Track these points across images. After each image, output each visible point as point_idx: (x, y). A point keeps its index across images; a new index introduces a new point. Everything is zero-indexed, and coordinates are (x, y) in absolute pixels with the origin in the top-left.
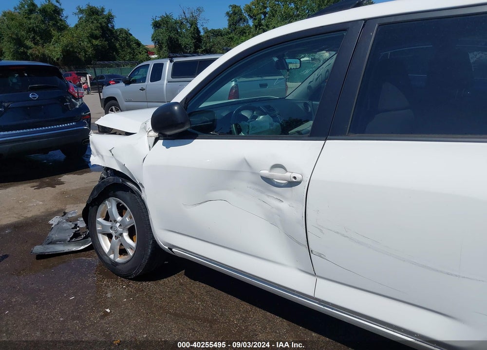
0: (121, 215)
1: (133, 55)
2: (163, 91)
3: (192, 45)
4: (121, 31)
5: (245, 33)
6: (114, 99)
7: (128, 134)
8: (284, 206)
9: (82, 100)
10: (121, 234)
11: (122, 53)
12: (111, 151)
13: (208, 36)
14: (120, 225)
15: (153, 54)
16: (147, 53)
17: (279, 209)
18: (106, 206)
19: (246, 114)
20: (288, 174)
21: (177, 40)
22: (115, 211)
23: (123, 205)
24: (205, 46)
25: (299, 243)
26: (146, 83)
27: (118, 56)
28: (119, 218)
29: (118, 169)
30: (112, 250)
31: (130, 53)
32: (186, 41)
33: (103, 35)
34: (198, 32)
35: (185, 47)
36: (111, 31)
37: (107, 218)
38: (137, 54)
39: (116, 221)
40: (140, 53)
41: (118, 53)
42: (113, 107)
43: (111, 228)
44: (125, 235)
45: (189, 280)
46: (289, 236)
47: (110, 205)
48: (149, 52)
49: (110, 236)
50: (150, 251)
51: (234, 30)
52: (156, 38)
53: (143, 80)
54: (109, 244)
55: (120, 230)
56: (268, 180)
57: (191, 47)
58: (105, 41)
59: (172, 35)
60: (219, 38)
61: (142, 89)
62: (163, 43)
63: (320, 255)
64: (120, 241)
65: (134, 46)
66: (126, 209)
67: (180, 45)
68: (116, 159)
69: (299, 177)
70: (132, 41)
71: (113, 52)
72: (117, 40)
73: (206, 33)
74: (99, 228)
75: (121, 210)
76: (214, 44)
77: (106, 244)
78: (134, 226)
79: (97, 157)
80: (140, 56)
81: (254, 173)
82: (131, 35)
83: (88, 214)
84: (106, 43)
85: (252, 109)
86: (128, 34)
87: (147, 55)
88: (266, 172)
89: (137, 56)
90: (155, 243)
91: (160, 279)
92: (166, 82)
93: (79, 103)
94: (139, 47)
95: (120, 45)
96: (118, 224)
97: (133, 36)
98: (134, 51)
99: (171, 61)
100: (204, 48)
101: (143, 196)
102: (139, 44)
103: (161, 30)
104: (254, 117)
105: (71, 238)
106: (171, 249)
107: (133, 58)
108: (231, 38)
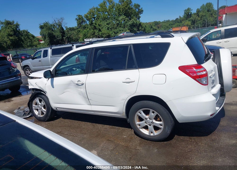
0: (40, 102)
1: (31, 42)
2: (49, 61)
3: (60, 36)
4: (24, 31)
5: (86, 28)
6: (28, 66)
7: (40, 78)
8: (82, 90)
9: (17, 68)
10: (41, 108)
11: (25, 42)
12: (36, 83)
13: (68, 31)
14: (41, 105)
15: (42, 41)
16: (39, 41)
17: (81, 91)
18: (36, 101)
19: (74, 69)
20: (81, 82)
21: (53, 34)
22: (38, 101)
23: (41, 99)
24: (67, 36)
25: (86, 98)
26: (41, 58)
27: (23, 43)
28: (40, 104)
29: (38, 88)
30: (39, 114)
31: (30, 42)
32: (58, 34)
33: (15, 34)
34: (63, 29)
35: (57, 37)
36: (19, 32)
37: (36, 104)
38: (33, 42)
39: (39, 105)
40: (35, 41)
41: (23, 42)
42: (28, 70)
43: (38, 107)
44: (43, 108)
45: (63, 119)
46: (84, 97)
47: (37, 100)
48: (39, 40)
49: (37, 110)
50: (50, 111)
51: (80, 27)
52: (42, 34)
53: (40, 57)
54: (38, 113)
55: (41, 107)
56: (77, 84)
57: (60, 37)
58: (16, 37)
59: (50, 32)
60: (73, 32)
61: (40, 61)
62: (46, 36)
63: (90, 100)
64: (41, 110)
65: (31, 38)
66: (42, 100)
67: (54, 36)
68: (38, 86)
69: (83, 83)
70: (30, 36)
71: (21, 42)
72: (22, 36)
73: (66, 29)
74: (33, 108)
75: (40, 101)
76: (71, 34)
77: (36, 113)
78: (45, 105)
79: (31, 86)
80: (35, 42)
81: (74, 83)
82: (29, 32)
83: (30, 104)
84: (17, 37)
85: (75, 67)
86: (27, 33)
87: (39, 42)
88: (77, 83)
89: (33, 43)
90: (52, 108)
91: (55, 120)
92: (49, 57)
93: (16, 69)
94: (34, 38)
95: (24, 38)
96: (40, 105)
97: (30, 33)
98: (32, 41)
99: (51, 49)
100: (67, 37)
101: (47, 95)
102: (34, 37)
103: (44, 30)
104: (76, 70)
105: (23, 115)
106: (56, 109)
107: (32, 44)
108: (79, 31)
